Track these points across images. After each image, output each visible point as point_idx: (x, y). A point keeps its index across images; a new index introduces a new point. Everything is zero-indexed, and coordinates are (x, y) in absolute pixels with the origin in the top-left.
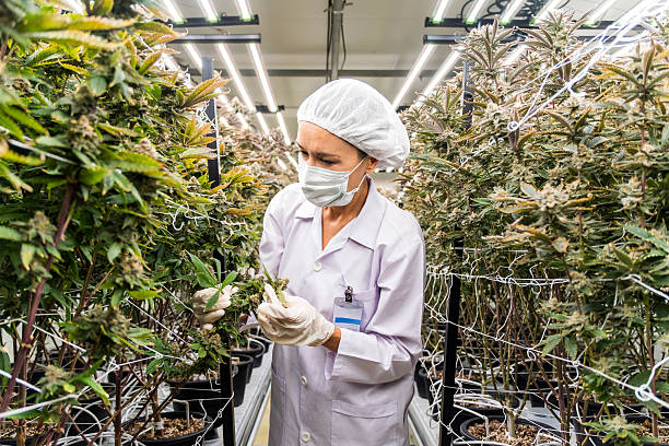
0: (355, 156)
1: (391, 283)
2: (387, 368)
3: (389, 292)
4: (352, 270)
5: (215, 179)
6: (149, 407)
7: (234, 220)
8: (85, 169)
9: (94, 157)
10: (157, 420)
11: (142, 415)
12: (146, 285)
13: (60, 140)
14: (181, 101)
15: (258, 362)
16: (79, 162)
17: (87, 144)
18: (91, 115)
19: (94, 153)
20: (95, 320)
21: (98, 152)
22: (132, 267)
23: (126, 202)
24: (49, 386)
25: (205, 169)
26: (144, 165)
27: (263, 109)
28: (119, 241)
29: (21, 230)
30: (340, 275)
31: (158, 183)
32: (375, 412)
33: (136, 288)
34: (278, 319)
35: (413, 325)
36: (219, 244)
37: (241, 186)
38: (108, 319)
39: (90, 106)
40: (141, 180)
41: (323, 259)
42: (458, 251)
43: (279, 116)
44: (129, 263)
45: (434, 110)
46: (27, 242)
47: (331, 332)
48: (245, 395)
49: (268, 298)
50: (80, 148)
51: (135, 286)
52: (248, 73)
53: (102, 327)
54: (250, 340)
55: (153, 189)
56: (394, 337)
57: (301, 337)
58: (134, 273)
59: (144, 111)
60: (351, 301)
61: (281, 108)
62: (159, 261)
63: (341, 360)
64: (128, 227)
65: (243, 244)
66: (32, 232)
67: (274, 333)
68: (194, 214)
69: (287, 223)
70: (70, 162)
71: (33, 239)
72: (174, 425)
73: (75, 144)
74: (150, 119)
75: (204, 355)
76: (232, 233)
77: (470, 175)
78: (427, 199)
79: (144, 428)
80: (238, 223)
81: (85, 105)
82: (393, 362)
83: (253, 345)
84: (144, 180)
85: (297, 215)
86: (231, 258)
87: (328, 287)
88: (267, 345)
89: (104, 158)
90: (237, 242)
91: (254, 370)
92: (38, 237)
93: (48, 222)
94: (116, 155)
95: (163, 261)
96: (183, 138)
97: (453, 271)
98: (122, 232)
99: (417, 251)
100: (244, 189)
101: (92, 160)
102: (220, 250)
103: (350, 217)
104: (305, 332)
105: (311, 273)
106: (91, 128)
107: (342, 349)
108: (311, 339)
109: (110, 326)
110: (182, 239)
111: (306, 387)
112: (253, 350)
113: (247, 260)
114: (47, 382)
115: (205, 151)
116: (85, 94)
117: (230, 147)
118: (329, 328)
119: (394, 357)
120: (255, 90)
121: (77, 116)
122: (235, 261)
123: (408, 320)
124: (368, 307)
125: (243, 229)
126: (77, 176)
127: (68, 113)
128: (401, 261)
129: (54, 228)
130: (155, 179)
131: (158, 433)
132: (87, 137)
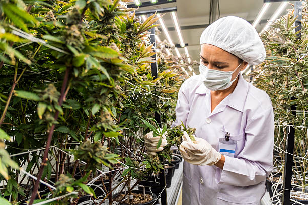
0: (236, 62)
1: (254, 131)
2: (252, 179)
3: (253, 137)
4: (229, 123)
5: (155, 75)
6: (126, 188)
7: (164, 96)
8: (75, 57)
9: (80, 50)
10: (130, 195)
11: (123, 191)
12: (114, 128)
13: (60, 39)
14: (136, 30)
15: (177, 167)
16: (72, 53)
17: (76, 42)
18: (79, 25)
19: (81, 48)
20: (86, 149)
21: (83, 47)
22: (106, 118)
23: (102, 79)
24: (60, 187)
25: (150, 71)
26: (110, 54)
27: (178, 46)
28: (98, 103)
29: (40, 95)
30: (222, 126)
31: (120, 69)
32: (244, 201)
33: (108, 130)
34: (191, 150)
35: (268, 155)
36: (158, 108)
37: (169, 80)
38: (94, 148)
39: (78, 19)
40: (110, 67)
41: (211, 117)
42: (293, 112)
43: (186, 49)
44: (105, 116)
45: (279, 29)
46: (42, 102)
47: (220, 158)
48: (172, 183)
49: (185, 138)
50: (71, 44)
51: (107, 129)
52: (171, 29)
53: (89, 153)
54: (173, 156)
55: (118, 72)
56: (256, 162)
57: (204, 160)
58: (107, 121)
59: (115, 31)
60: (229, 140)
61: (187, 45)
62: (129, 117)
63: (225, 173)
64: (103, 95)
65: (170, 109)
66: (45, 96)
67: (189, 158)
68: (144, 92)
69: (191, 97)
70: (66, 53)
71: (46, 100)
72: (138, 197)
73: (68, 41)
74: (118, 36)
75: (150, 167)
76: (164, 103)
77: (303, 66)
78: (271, 83)
79: (124, 198)
80: (167, 99)
81: (75, 19)
82: (256, 176)
83: (175, 158)
84: (112, 66)
85: (196, 93)
86: (163, 116)
87: (215, 132)
88: (181, 158)
89: (86, 50)
90: (167, 108)
91: (175, 170)
92: (48, 99)
93: (55, 90)
94: (93, 49)
95: (131, 117)
96: (138, 53)
97: (290, 124)
98: (100, 97)
99: (270, 113)
100: (170, 82)
101: (79, 52)
102: (158, 112)
103: (227, 94)
104: (206, 158)
105: (205, 124)
106: (79, 33)
107: (226, 167)
108: (209, 161)
109: (95, 152)
110: (139, 106)
111: (203, 184)
112: (174, 161)
113: (172, 117)
114: (59, 185)
115: (150, 59)
116: (75, 12)
117: (163, 60)
118: (218, 156)
119: (256, 173)
120: (174, 37)
121: (70, 25)
122: (166, 117)
123: (265, 152)
124: (239, 144)
125: (170, 102)
126: (72, 62)
127: (64, 24)
128: (259, 119)
129: (59, 94)
130: (118, 66)
131: (131, 201)
132: (75, 37)
